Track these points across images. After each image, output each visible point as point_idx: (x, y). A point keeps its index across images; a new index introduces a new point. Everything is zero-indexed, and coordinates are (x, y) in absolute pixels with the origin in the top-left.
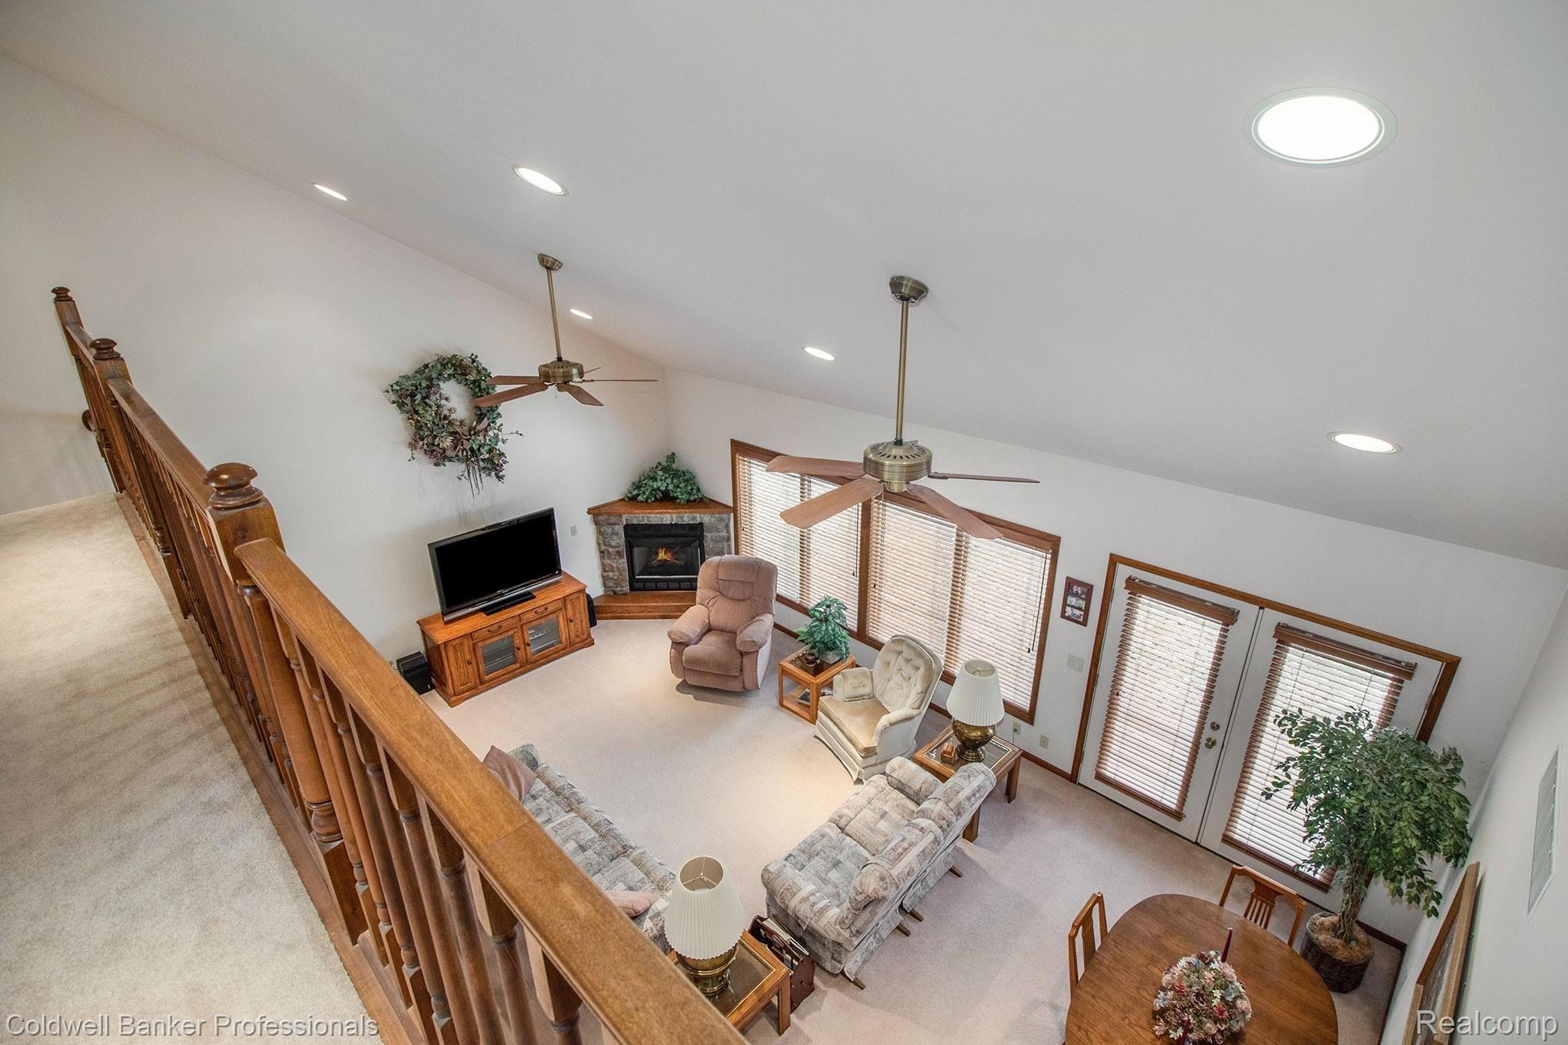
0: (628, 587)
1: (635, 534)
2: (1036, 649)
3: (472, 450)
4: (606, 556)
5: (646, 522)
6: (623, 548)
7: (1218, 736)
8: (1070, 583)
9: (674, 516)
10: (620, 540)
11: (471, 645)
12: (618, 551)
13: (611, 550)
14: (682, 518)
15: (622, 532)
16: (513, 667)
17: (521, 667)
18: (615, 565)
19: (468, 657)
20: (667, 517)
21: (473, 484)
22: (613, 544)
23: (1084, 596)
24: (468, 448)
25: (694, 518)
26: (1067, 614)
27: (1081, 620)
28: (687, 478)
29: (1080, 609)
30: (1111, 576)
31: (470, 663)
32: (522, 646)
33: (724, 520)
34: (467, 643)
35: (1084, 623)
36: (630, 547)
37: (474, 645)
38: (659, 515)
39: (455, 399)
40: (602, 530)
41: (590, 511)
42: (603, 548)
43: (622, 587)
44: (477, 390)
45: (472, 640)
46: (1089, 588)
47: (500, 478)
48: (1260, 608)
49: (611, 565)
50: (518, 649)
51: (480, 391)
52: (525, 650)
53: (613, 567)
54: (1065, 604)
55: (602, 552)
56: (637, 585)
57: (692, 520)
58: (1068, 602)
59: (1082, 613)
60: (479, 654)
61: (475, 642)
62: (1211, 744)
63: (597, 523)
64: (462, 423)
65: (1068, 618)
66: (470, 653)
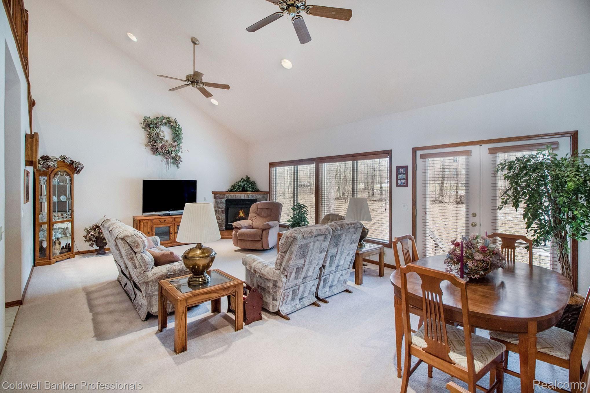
0: (225, 227)
1: (230, 203)
2: (388, 208)
3: (168, 151)
4: (217, 213)
5: (234, 198)
6: (224, 209)
7: (476, 220)
8: (398, 168)
9: (246, 195)
10: (223, 206)
11: (151, 225)
12: (222, 210)
13: (219, 210)
14: (248, 196)
15: (224, 202)
16: (168, 242)
17: (171, 243)
18: (220, 217)
19: (149, 230)
20: (243, 196)
21: (167, 166)
22: (220, 207)
23: (404, 172)
24: (167, 150)
25: (253, 196)
26: (399, 184)
27: (405, 184)
28: (253, 184)
29: (404, 179)
30: (414, 157)
31: (149, 233)
32: (173, 233)
33: (265, 197)
34: (150, 223)
35: (407, 185)
36: (227, 209)
37: (152, 226)
38: (239, 195)
39: (166, 133)
40: (217, 201)
41: (213, 193)
42: (216, 209)
43: (222, 227)
44: (175, 131)
45: (152, 223)
46: (406, 168)
47: (178, 167)
48: (480, 146)
49: (219, 216)
50: (171, 233)
51: (176, 132)
52: (174, 235)
53: (219, 217)
54: (397, 179)
55: (216, 211)
56: (228, 227)
57: (252, 197)
58: (399, 178)
59: (405, 181)
60: (154, 230)
61: (153, 224)
62: (474, 225)
63: (215, 198)
64: (167, 141)
65: (400, 186)
66: (150, 229)
